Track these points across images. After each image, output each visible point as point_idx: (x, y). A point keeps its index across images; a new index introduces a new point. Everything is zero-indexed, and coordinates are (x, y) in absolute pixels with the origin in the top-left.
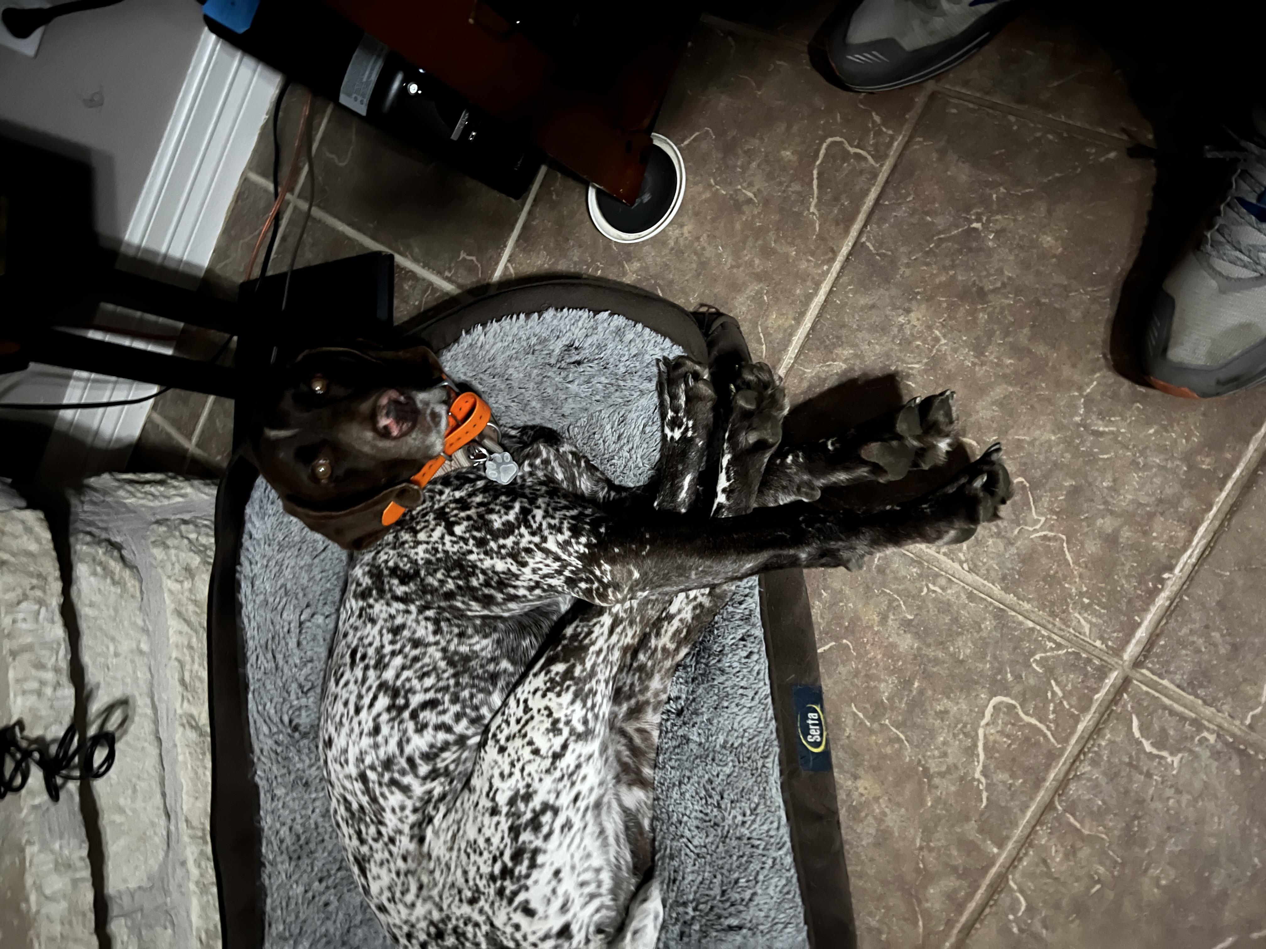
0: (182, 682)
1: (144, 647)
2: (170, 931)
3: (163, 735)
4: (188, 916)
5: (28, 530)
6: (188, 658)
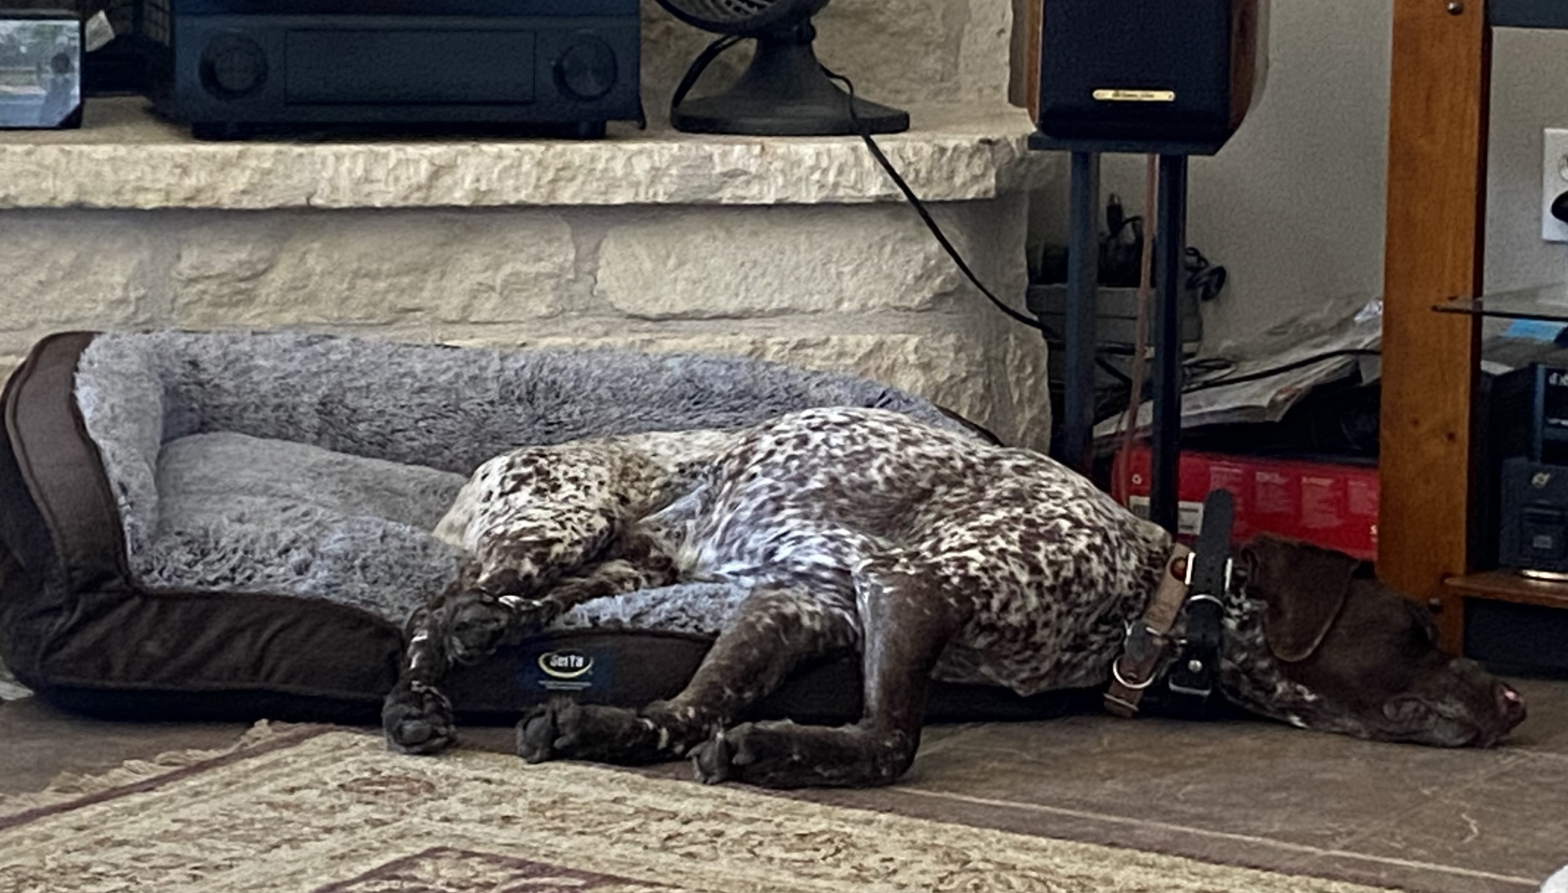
0: (802, 345)
1: (845, 306)
2: (544, 311)
3: (746, 323)
4: (553, 335)
5: (976, 179)
6: (827, 351)
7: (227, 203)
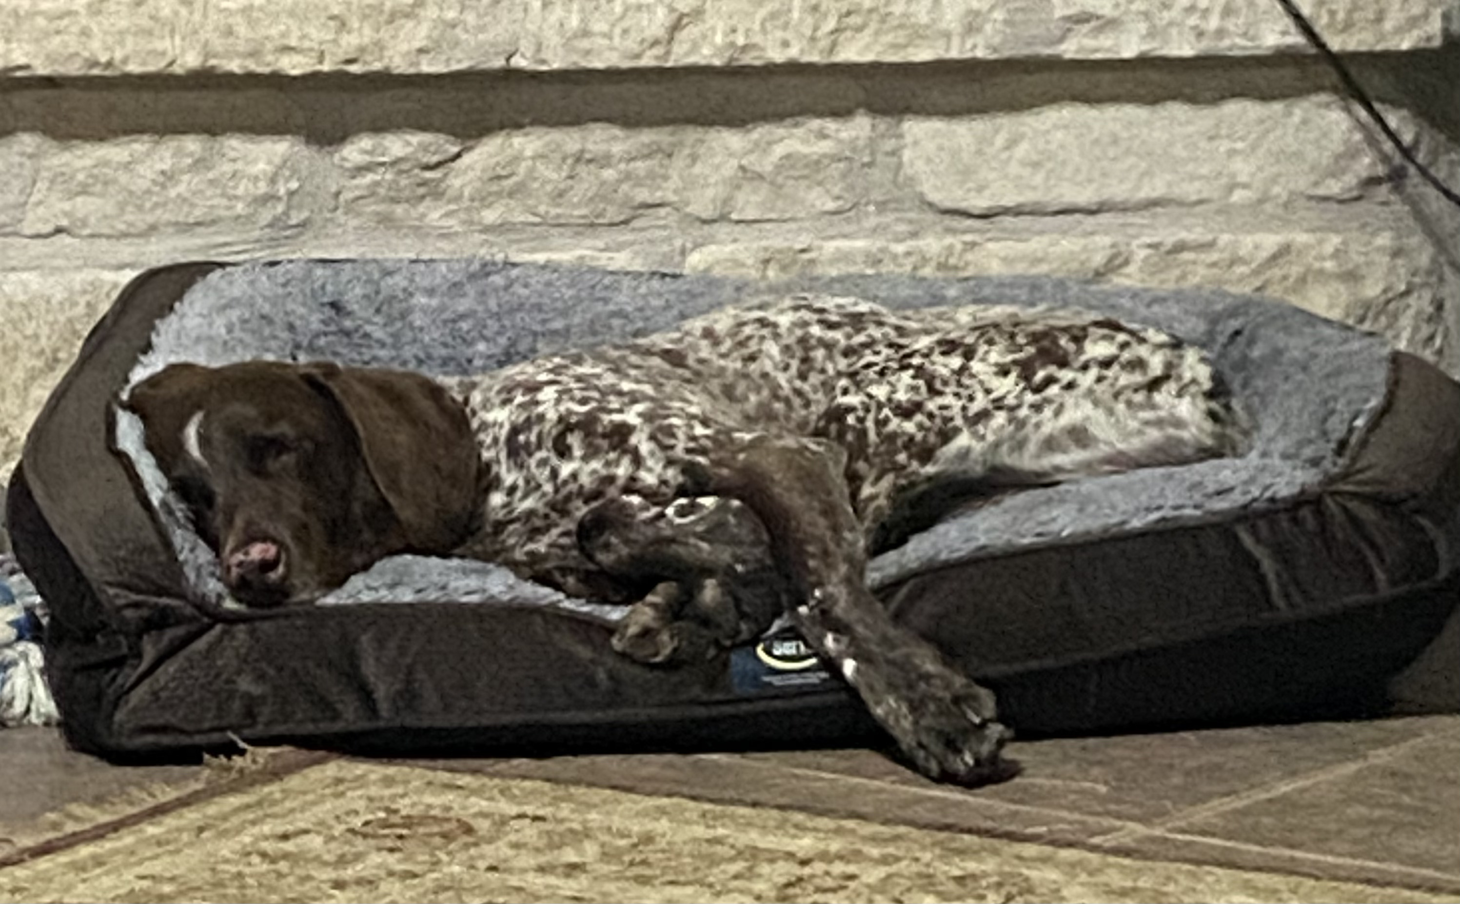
0: (1180, 247)
1: (1238, 196)
2: (831, 205)
3: (1104, 218)
4: (842, 236)
6: (1214, 256)
7: (400, 66)
